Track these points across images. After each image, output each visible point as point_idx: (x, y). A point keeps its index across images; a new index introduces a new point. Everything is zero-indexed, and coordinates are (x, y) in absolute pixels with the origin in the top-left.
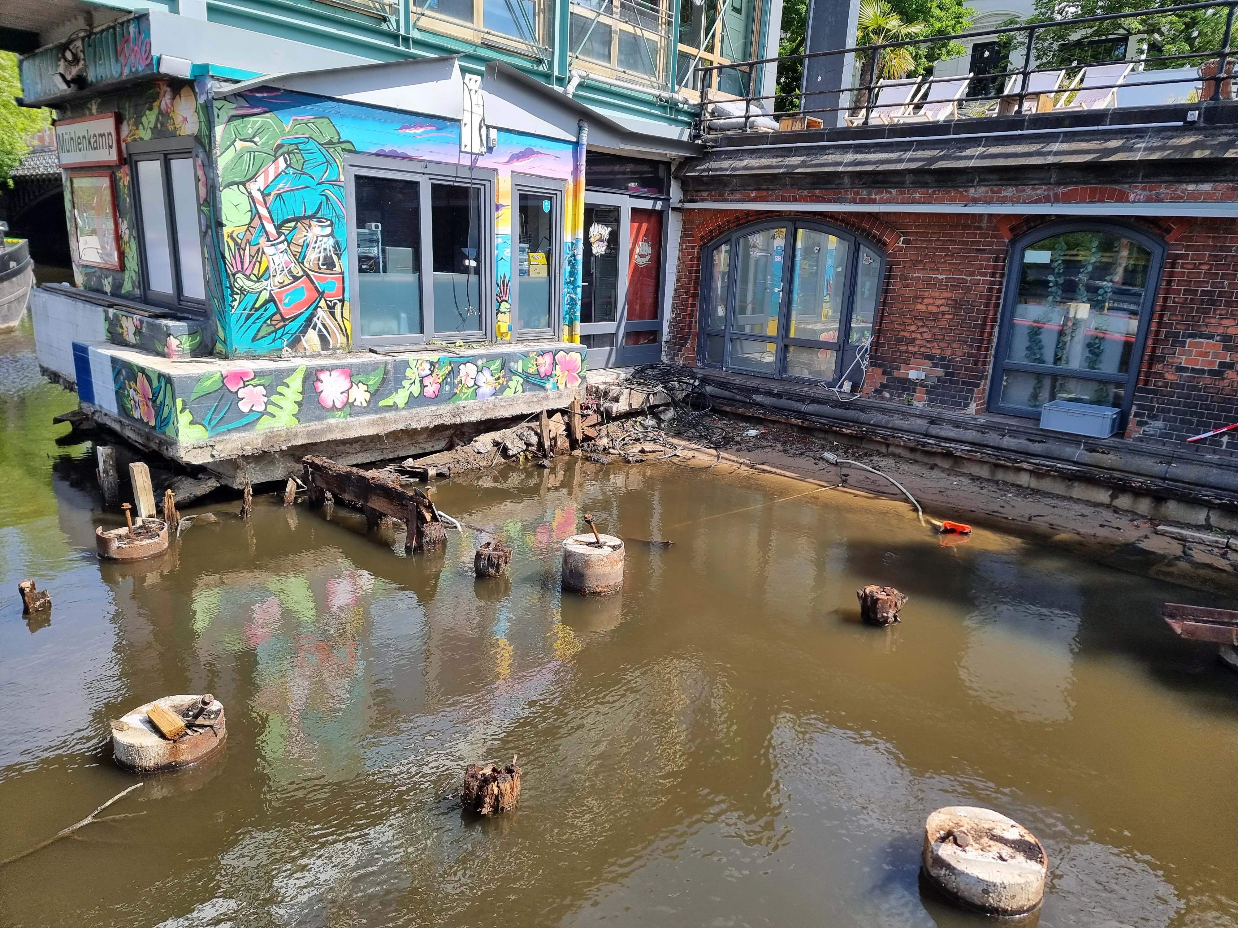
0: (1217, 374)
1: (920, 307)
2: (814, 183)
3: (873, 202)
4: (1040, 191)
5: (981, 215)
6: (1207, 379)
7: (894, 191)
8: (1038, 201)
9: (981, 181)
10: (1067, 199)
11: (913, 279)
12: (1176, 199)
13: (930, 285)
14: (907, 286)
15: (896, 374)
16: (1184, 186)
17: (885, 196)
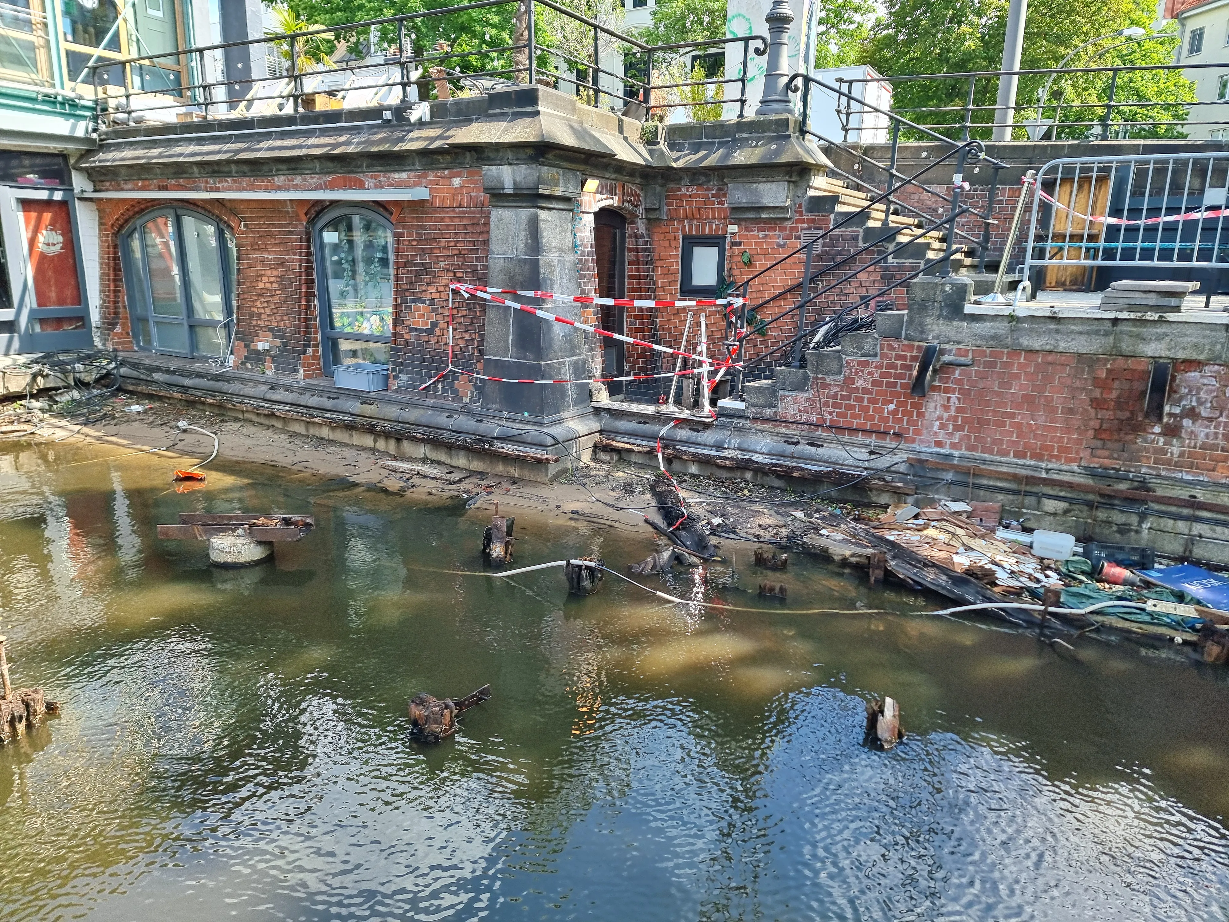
0: (430, 332)
1: (261, 285)
2: (175, 173)
3: (217, 190)
4: (315, 180)
5: (285, 201)
6: (425, 338)
7: (229, 180)
8: (316, 189)
9: (278, 170)
10: (331, 186)
11: (254, 259)
12: (391, 186)
13: (265, 264)
14: (250, 266)
15: (252, 347)
16: (392, 175)
17: (225, 184)
